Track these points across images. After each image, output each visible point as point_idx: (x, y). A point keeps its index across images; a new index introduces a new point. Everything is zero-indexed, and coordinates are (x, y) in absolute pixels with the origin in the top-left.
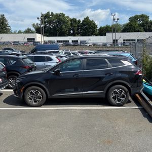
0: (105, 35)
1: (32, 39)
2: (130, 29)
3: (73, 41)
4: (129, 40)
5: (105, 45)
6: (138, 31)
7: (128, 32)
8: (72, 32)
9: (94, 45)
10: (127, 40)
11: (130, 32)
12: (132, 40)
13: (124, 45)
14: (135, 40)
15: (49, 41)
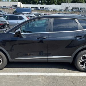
0: (61, 4)
1: (15, 5)
2: (76, 1)
3: (41, 8)
4: (75, 8)
5: (61, 10)
6: (81, 2)
7: (75, 3)
8: (40, 2)
9: (54, 10)
10: (74, 8)
11: (76, 3)
12: (77, 8)
13: (73, 11)
14: (79, 8)
15: (26, 7)
